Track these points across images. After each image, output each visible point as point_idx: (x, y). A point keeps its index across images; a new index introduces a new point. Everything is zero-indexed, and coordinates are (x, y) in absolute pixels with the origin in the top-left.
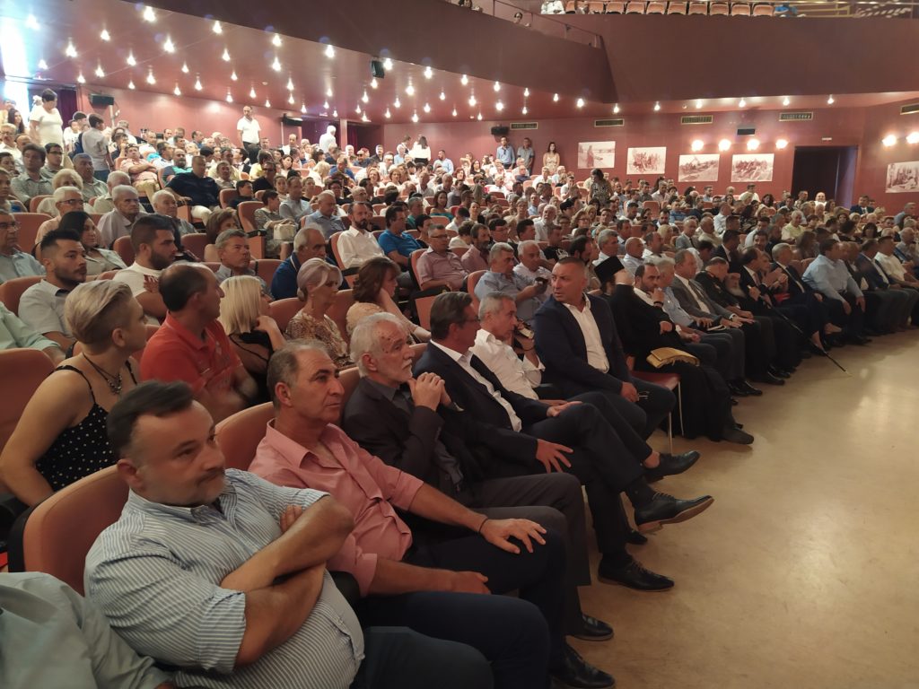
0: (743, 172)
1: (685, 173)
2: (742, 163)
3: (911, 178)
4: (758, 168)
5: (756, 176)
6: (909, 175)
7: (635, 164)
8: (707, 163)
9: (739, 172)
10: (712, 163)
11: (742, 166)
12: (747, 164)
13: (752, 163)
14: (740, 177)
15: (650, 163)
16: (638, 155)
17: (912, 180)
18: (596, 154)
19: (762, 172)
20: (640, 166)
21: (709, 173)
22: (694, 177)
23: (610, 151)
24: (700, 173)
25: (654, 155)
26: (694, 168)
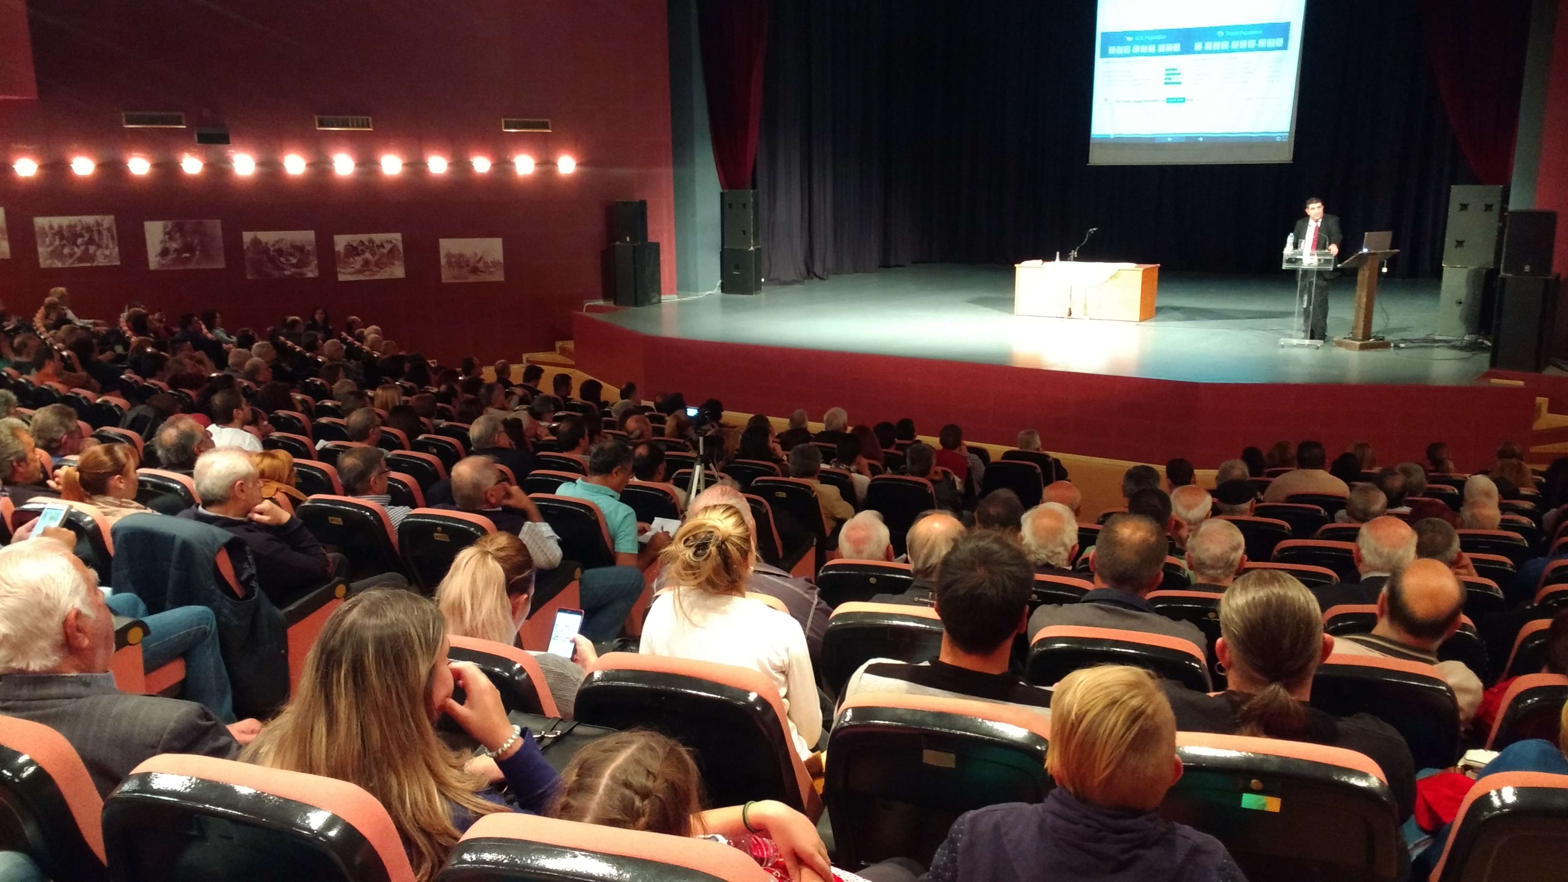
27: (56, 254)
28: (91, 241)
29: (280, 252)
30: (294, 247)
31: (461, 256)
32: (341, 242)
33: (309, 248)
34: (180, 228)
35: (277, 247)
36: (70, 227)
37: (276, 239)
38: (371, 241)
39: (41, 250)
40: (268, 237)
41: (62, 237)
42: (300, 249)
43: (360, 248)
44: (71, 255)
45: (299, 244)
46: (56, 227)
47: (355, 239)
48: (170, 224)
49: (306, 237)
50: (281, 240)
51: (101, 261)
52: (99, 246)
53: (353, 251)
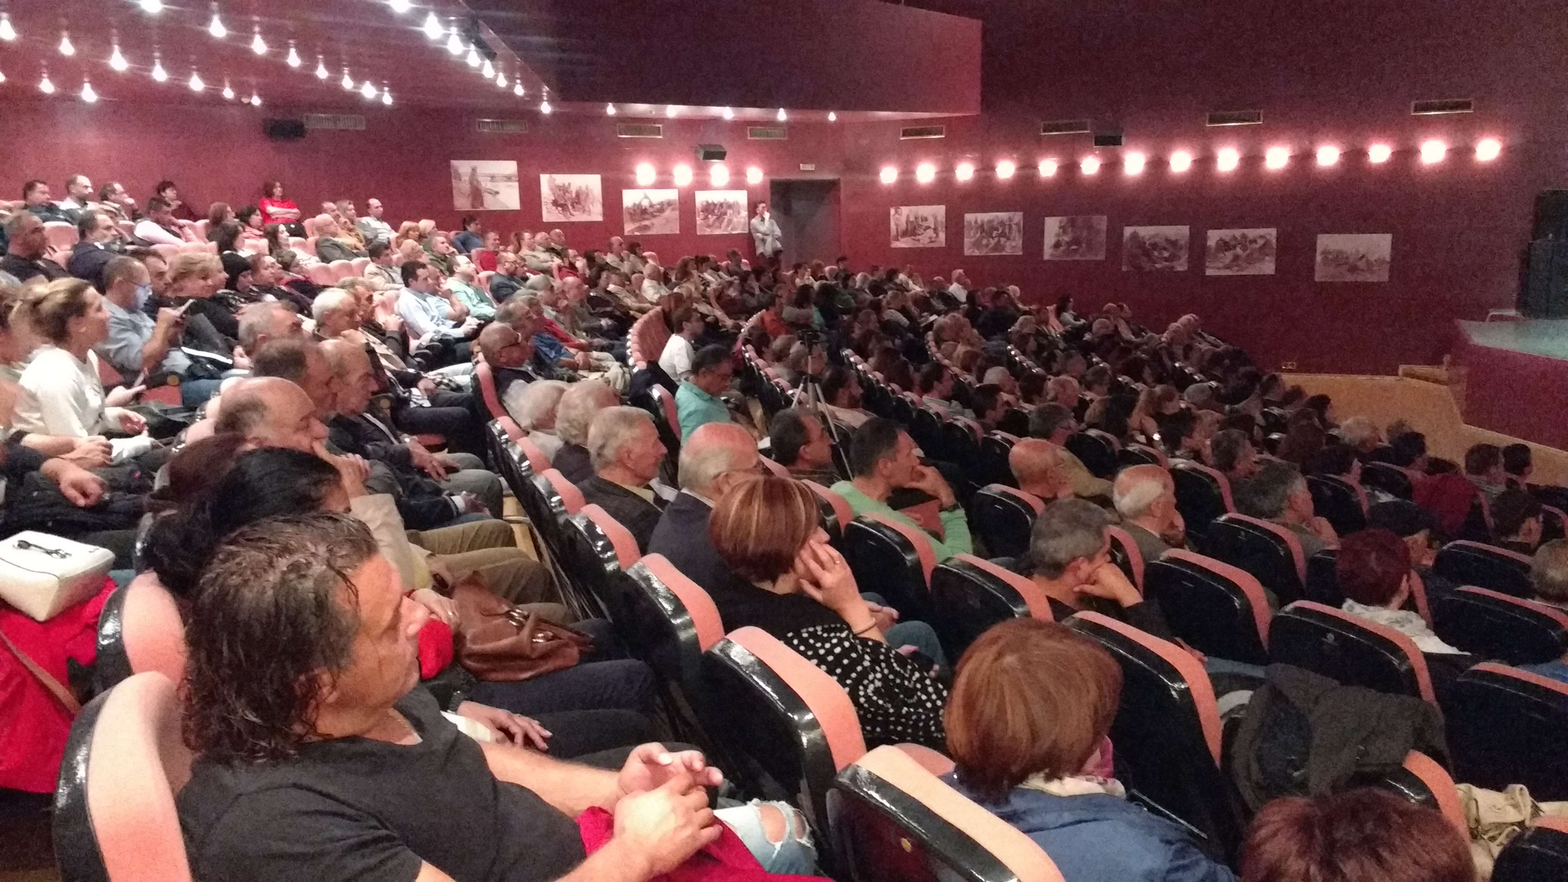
0: (712, 218)
1: (633, 220)
2: (708, 204)
3: (929, 227)
4: (730, 212)
5: (728, 226)
6: (925, 224)
7: (555, 203)
8: (662, 204)
9: (706, 218)
10: (669, 204)
11: (709, 208)
12: (715, 205)
13: (721, 205)
14: (709, 226)
15: (578, 203)
16: (559, 188)
17: (930, 232)
18: (486, 184)
19: (735, 220)
20: (564, 207)
21: (668, 221)
22: (646, 227)
23: (509, 178)
24: (655, 221)
25: (584, 188)
26: (644, 211)
27: (977, 244)
28: (1003, 235)
29: (1155, 246)
30: (1167, 240)
31: (1340, 252)
32: (1214, 236)
33: (1182, 242)
34: (1072, 223)
35: (1152, 241)
36: (990, 222)
37: (1153, 233)
38: (1244, 236)
39: (966, 240)
40: (1146, 232)
41: (983, 231)
42: (1173, 243)
43: (1233, 243)
44: (987, 245)
45: (1173, 238)
46: (979, 222)
47: (1226, 234)
48: (1065, 219)
49: (1181, 232)
50: (1157, 235)
51: (1008, 251)
52: (1008, 239)
53: (1225, 246)
